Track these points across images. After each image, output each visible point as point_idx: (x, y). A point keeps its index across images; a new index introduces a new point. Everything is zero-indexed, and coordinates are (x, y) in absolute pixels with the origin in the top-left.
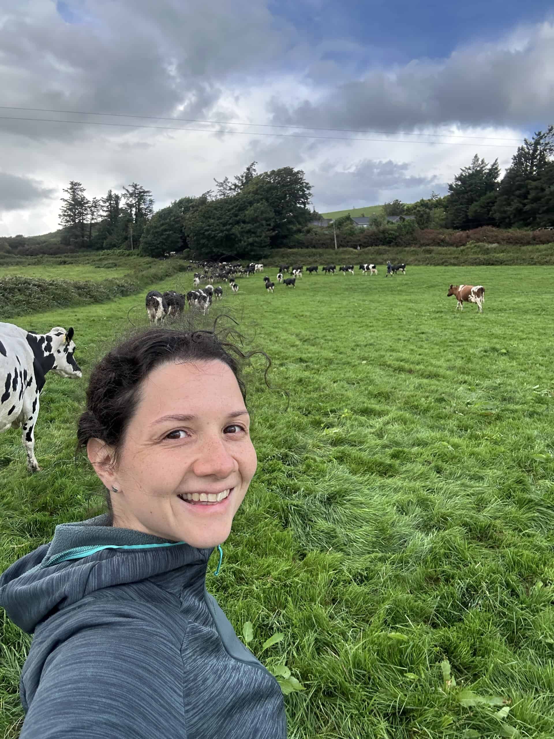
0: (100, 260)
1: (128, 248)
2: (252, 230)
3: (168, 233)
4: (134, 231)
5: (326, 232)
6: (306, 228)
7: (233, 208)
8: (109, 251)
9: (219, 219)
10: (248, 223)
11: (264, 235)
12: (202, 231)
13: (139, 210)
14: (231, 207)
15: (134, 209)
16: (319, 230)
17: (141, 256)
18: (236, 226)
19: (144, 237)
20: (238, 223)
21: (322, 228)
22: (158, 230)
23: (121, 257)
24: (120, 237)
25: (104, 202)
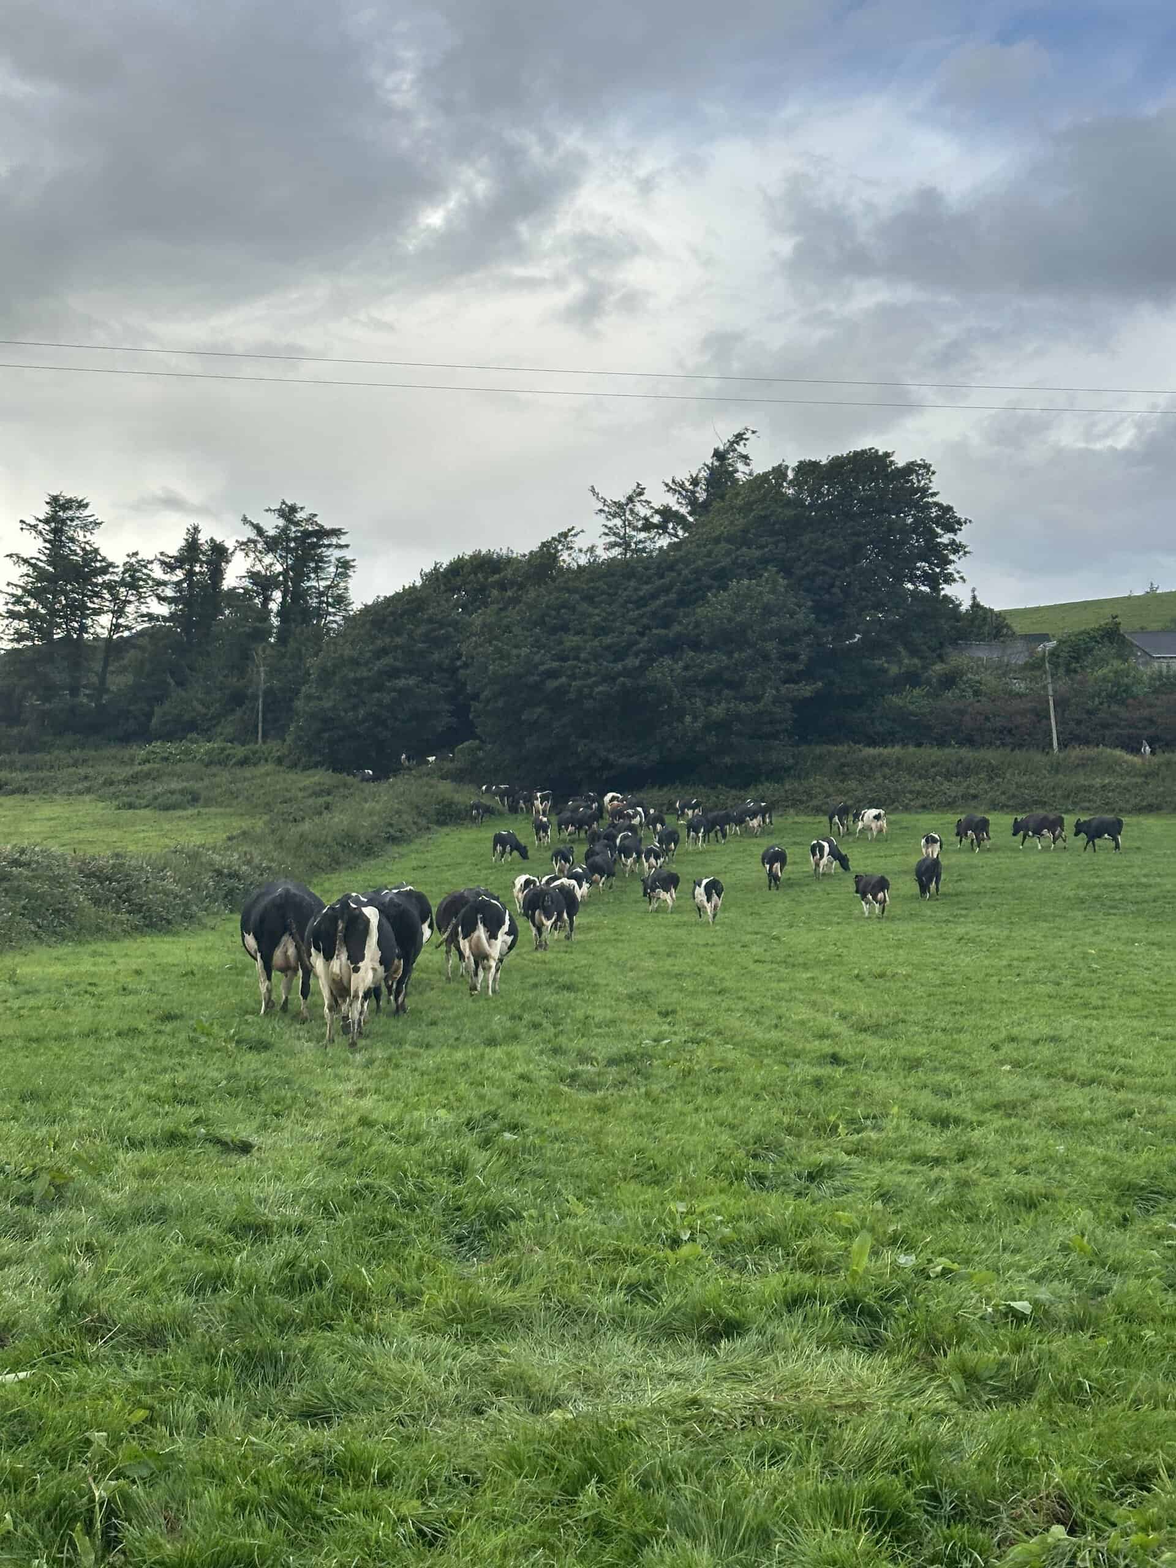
0: (134, 779)
1: (246, 734)
2: (726, 675)
3: (401, 683)
4: (270, 674)
5: (1019, 686)
6: (938, 667)
7: (654, 596)
8: (171, 748)
9: (600, 631)
10: (710, 649)
11: (770, 693)
12: (533, 679)
13: (296, 597)
14: (646, 588)
15: (277, 595)
16: (989, 680)
17: (294, 766)
18: (667, 661)
19: (309, 697)
20: (672, 648)
21: (1003, 670)
22: (363, 672)
23: (214, 769)
24: (218, 695)
25: (169, 567)
